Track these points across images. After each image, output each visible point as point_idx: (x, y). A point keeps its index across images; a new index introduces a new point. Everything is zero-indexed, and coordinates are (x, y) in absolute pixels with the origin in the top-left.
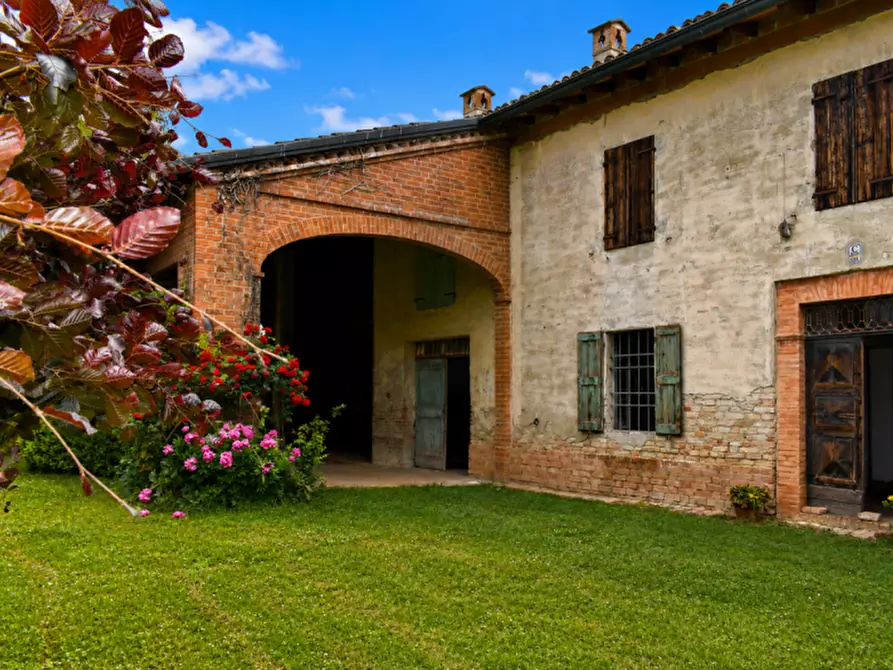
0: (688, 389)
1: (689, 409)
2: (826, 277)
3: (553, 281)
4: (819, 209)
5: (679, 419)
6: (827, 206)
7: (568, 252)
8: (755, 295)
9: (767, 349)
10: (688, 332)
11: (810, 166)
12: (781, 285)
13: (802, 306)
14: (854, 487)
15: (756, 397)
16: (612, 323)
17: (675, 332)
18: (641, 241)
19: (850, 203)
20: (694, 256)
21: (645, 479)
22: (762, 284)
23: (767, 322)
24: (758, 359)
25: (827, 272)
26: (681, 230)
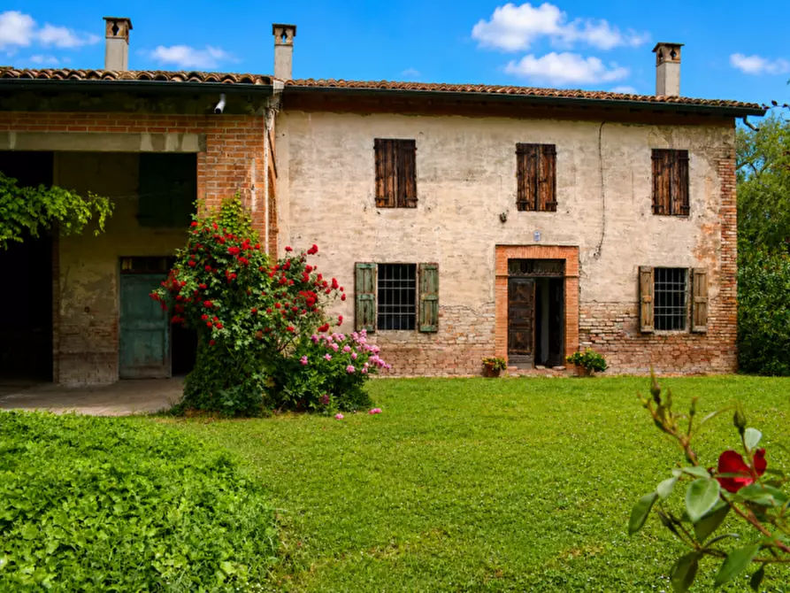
0: (441, 302)
1: (441, 316)
2: (521, 246)
3: (325, 221)
4: (520, 210)
5: (435, 322)
6: (525, 209)
7: (341, 202)
8: (485, 250)
9: (492, 281)
10: (441, 269)
11: (515, 186)
12: (498, 246)
13: (509, 260)
14: (528, 354)
15: (484, 308)
16: (383, 258)
17: (433, 268)
18: (405, 206)
19: (535, 210)
20: (446, 222)
21: (410, 361)
22: (488, 246)
23: (492, 267)
24: (486, 287)
25: (524, 243)
26: (437, 204)
